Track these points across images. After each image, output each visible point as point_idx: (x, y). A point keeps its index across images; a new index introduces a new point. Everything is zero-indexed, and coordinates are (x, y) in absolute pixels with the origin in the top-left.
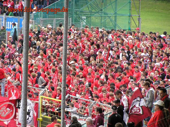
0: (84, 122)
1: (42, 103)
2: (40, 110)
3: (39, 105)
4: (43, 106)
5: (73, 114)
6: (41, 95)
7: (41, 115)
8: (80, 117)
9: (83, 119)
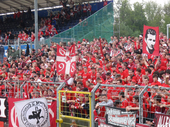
0: (130, 118)
1: (61, 100)
2: (59, 109)
3: (57, 103)
4: (63, 104)
5: (109, 109)
6: (59, 90)
7: (60, 116)
8: (122, 112)
9: (129, 115)
